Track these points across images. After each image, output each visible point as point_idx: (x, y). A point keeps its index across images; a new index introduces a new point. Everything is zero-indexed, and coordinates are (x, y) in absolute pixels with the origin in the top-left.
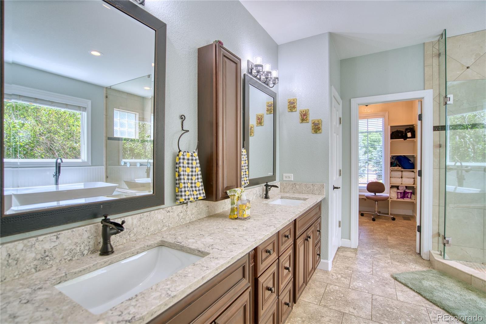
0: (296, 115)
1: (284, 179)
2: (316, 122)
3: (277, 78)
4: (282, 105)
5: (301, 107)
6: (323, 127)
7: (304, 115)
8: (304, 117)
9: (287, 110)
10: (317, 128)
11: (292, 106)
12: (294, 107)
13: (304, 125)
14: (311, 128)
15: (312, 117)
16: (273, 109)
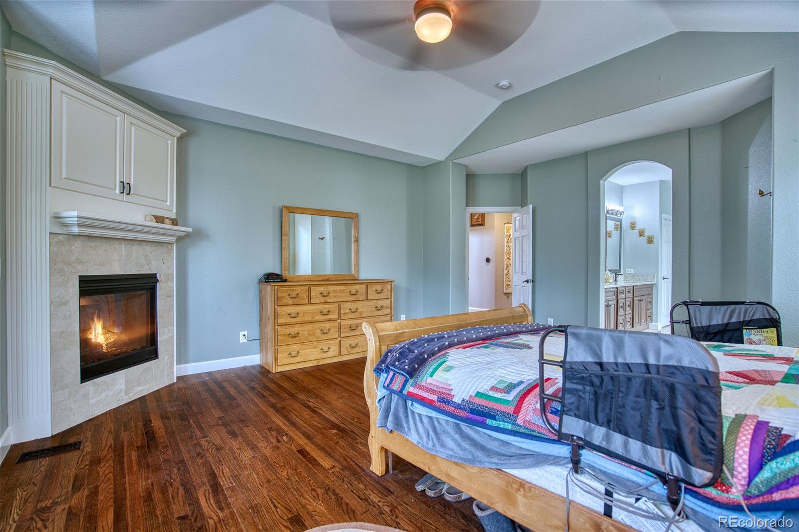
0: (635, 232)
1: (627, 272)
2: (650, 237)
3: (623, 212)
4: (626, 224)
5: (639, 227)
6: (655, 240)
7: (642, 232)
8: (641, 233)
9: (629, 228)
10: (650, 240)
11: (633, 226)
12: (635, 227)
13: (642, 238)
14: (646, 240)
15: (647, 233)
16: (619, 227)
